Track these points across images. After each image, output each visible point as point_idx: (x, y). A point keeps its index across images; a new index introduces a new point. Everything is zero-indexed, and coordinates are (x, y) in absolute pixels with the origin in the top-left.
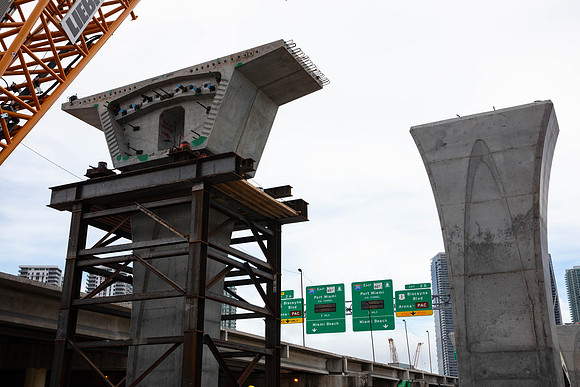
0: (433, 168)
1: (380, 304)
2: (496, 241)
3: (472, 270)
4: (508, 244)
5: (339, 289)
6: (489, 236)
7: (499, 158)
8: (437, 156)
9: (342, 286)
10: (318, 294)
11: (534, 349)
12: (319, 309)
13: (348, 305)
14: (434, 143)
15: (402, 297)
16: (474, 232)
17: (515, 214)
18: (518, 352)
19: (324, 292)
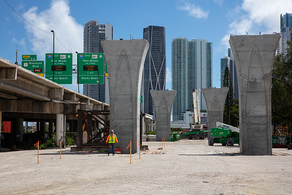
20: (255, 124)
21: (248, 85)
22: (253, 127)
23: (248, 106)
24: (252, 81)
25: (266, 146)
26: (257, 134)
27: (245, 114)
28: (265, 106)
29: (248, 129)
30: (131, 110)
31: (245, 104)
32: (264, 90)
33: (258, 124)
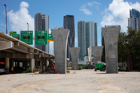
0: (105, 34)
1: (43, 37)
2: (112, 45)
3: (109, 49)
4: (114, 46)
5: (31, 32)
6: (111, 44)
7: (114, 34)
8: (105, 33)
9: (32, 31)
10: (25, 33)
11: (116, 59)
12: (24, 38)
13: (34, 37)
14: (105, 31)
15: (50, 36)
16: (110, 44)
17: (115, 42)
18: (114, 59)
19: (26, 33)
20: (112, 62)
21: (108, 47)
22: (111, 63)
23: (109, 55)
24: (110, 45)
25: (116, 70)
26: (112, 66)
27: (108, 58)
28: (115, 55)
29: (109, 63)
30: (63, 57)
31: (107, 54)
32: (115, 49)
33: (113, 62)
